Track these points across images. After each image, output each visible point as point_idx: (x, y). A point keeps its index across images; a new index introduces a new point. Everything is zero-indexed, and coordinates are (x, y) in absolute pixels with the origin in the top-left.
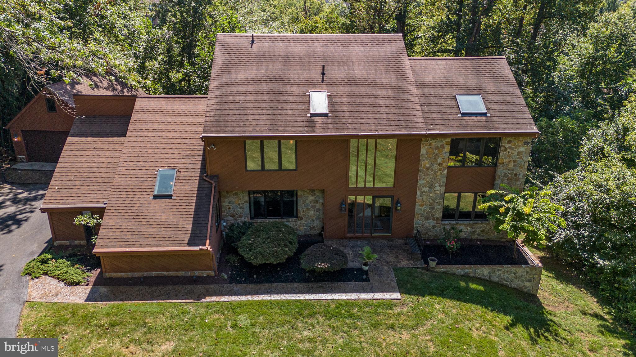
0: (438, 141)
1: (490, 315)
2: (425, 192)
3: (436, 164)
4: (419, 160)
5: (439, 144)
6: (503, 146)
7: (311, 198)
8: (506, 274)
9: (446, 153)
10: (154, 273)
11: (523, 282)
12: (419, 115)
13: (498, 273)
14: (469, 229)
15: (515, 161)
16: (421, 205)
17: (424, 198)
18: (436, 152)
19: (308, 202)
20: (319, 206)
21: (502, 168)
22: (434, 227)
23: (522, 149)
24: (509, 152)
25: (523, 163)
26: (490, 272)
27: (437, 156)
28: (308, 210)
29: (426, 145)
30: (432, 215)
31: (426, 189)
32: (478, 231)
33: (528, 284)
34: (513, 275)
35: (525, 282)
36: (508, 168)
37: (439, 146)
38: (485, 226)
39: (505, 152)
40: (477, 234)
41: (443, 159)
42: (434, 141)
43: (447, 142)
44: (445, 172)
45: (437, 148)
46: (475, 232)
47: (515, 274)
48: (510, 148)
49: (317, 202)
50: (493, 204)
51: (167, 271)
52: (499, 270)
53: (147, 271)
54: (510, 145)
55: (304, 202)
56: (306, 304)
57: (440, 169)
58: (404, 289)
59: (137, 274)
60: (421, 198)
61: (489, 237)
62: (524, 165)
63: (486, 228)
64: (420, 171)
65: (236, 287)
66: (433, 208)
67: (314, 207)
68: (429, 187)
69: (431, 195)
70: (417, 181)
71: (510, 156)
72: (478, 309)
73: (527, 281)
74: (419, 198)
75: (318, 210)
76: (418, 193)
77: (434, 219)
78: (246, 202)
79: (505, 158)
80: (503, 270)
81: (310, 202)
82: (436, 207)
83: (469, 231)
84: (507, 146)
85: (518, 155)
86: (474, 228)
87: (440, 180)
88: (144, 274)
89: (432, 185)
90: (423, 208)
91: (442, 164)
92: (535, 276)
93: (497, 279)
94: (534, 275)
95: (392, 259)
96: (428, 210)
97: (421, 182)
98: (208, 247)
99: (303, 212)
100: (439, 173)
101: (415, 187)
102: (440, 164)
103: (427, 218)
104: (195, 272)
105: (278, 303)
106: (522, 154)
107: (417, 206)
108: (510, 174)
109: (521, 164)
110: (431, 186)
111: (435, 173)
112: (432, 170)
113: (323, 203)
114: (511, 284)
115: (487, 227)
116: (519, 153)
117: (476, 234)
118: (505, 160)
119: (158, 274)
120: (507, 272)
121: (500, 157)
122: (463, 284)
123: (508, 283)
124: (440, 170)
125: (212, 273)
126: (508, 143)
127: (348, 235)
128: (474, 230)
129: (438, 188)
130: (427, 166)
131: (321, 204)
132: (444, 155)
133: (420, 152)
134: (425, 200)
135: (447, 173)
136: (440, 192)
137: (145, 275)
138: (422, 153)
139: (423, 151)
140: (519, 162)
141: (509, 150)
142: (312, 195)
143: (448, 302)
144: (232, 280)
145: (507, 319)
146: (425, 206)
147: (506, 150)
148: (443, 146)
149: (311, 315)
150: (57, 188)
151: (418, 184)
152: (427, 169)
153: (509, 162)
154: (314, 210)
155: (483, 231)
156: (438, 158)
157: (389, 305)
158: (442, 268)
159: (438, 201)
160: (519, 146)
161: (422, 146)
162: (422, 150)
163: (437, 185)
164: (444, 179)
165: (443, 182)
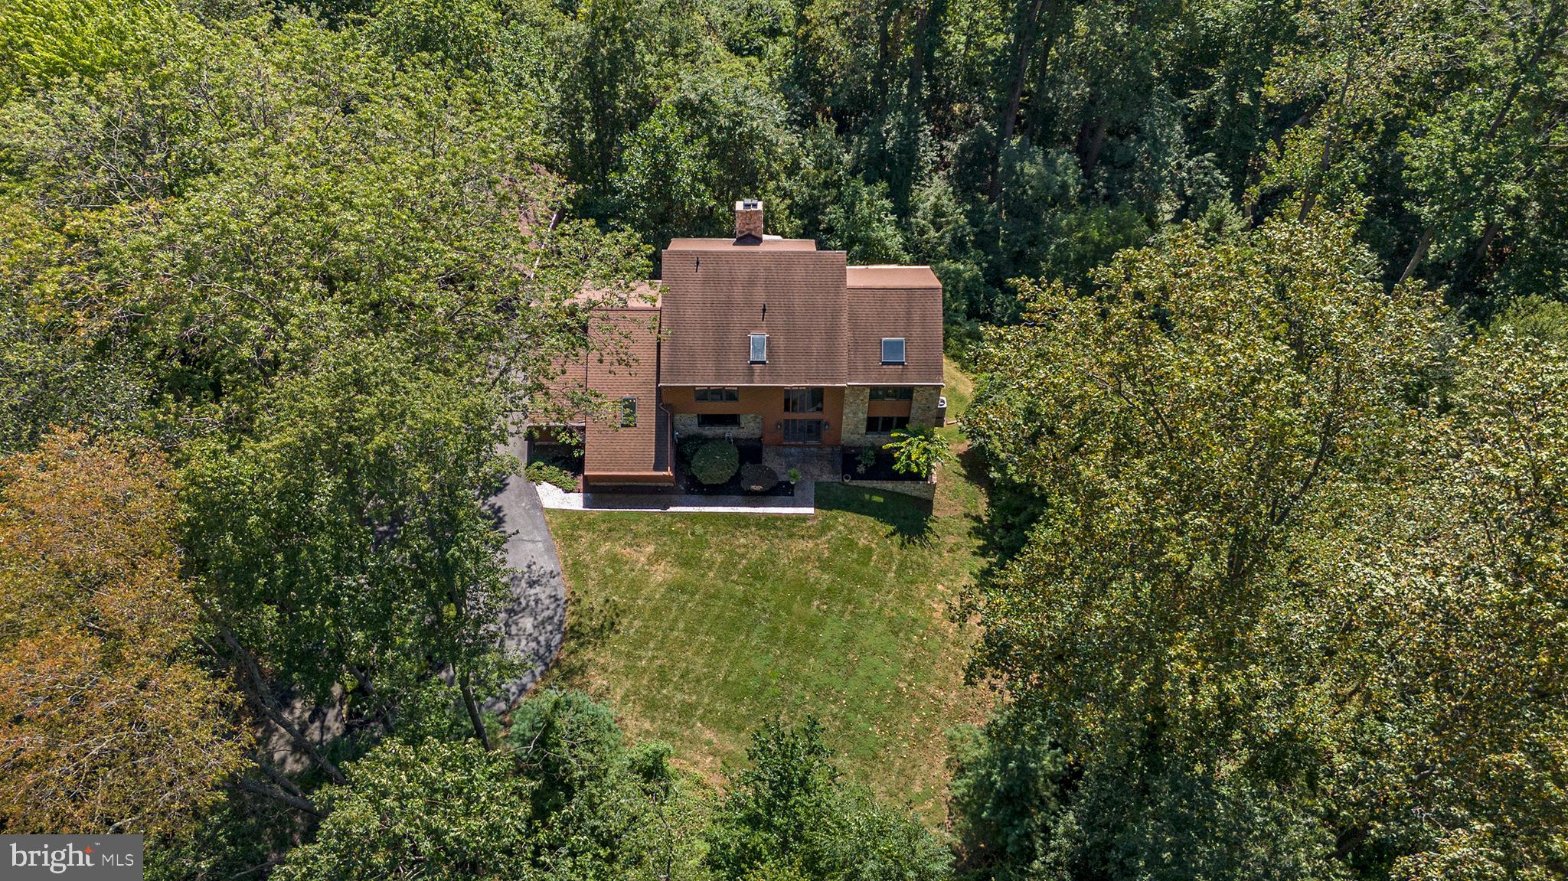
1: (879, 526)
8: (906, 488)
9: (866, 401)
11: (921, 493)
12: (845, 364)
13: (900, 487)
20: (758, 420)
22: (859, 439)
23: (933, 392)
24: (921, 393)
26: (892, 487)
28: (749, 422)
29: (849, 395)
31: (851, 415)
42: (856, 392)
43: (867, 392)
47: (913, 487)
51: (637, 482)
52: (901, 485)
53: (622, 482)
55: (746, 417)
56: (744, 516)
58: (818, 505)
59: (614, 484)
65: (693, 498)
66: (857, 427)
67: (754, 420)
72: (870, 521)
76: (844, 418)
80: (904, 485)
82: (860, 426)
85: (929, 395)
88: (619, 484)
93: (900, 490)
95: (816, 472)
98: (669, 473)
99: (745, 424)
101: (841, 414)
104: (659, 483)
105: (723, 514)
107: (844, 426)
108: (923, 406)
114: (911, 494)
116: (931, 394)
119: (630, 484)
120: (908, 486)
122: (867, 497)
123: (909, 493)
125: (672, 484)
127: (784, 443)
131: (761, 419)
132: (864, 403)
133: (844, 401)
143: (850, 515)
144: (688, 492)
145: (891, 528)
148: (863, 396)
149: (746, 527)
151: (844, 412)
153: (922, 399)
154: (755, 423)
157: (804, 518)
158: (854, 483)
160: (930, 390)
161: (846, 389)
163: (860, 412)
164: (867, 409)
165: (865, 411)
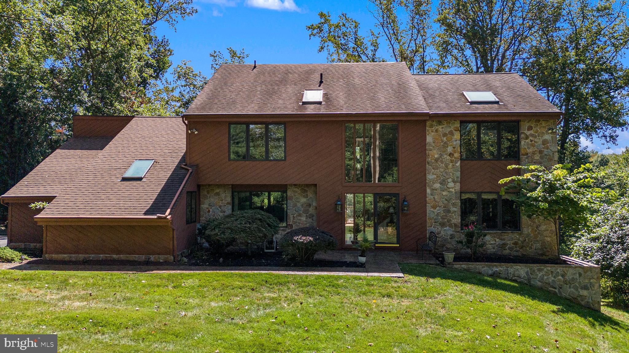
0: (446, 127)
2: (436, 190)
3: (446, 154)
4: (425, 150)
5: (447, 130)
6: (523, 133)
7: (303, 200)
8: (550, 276)
9: (456, 141)
11: (577, 290)
12: (422, 103)
13: (540, 274)
14: (497, 240)
15: (541, 152)
16: (434, 207)
17: (436, 197)
18: (445, 139)
19: (299, 205)
20: (311, 210)
21: (526, 160)
22: (452, 237)
23: (547, 137)
24: (531, 141)
25: (551, 154)
26: (528, 271)
27: (445, 145)
28: (300, 215)
29: (432, 132)
30: (449, 221)
31: (437, 186)
32: (510, 243)
33: (585, 293)
34: (560, 277)
35: (580, 290)
36: (534, 161)
37: (447, 132)
38: (518, 237)
39: (527, 141)
40: (509, 248)
41: (454, 148)
42: (441, 127)
43: (456, 127)
44: (458, 164)
45: (445, 135)
46: (505, 245)
47: (563, 276)
48: (532, 135)
49: (310, 205)
50: (517, 178)
52: (540, 270)
54: (532, 132)
55: (295, 205)
58: (408, 273)
60: (432, 197)
61: (525, 253)
62: (553, 157)
63: (519, 240)
64: (428, 163)
65: (195, 267)
66: (449, 211)
67: (306, 211)
68: (441, 183)
69: (444, 193)
70: (425, 175)
71: (533, 146)
73: (582, 288)
74: (429, 198)
75: (311, 216)
76: (428, 191)
77: (450, 226)
78: (228, 203)
79: (529, 148)
80: (545, 270)
81: (302, 206)
82: (453, 209)
83: (497, 243)
84: (528, 133)
85: (544, 144)
86: (504, 240)
87: (453, 174)
89: (444, 180)
90: (436, 211)
91: (453, 155)
92: (592, 281)
93: (540, 283)
94: (590, 279)
95: (398, 259)
96: (443, 214)
97: (430, 177)
98: (167, 215)
99: (294, 217)
100: (450, 166)
101: (423, 183)
102: (451, 155)
103: (443, 225)
106: (548, 143)
107: (429, 209)
109: (550, 155)
110: (443, 182)
111: (447, 166)
112: (442, 162)
113: (316, 208)
114: (560, 293)
115: (521, 239)
116: (545, 142)
117: (507, 248)
118: (528, 150)
120: (552, 272)
121: (522, 147)
123: (557, 291)
124: (452, 161)
126: (528, 130)
128: (503, 242)
129: (451, 185)
130: (436, 156)
131: (314, 208)
132: (455, 143)
133: (426, 140)
134: (438, 200)
135: (461, 166)
136: (455, 190)
138: (428, 140)
139: (429, 139)
140: (546, 153)
141: (531, 138)
142: (304, 197)
146: (438, 208)
147: (527, 138)
148: (451, 133)
150: (26, 183)
151: (427, 179)
152: (437, 160)
153: (534, 153)
154: (307, 216)
155: (516, 244)
156: (448, 147)
159: (454, 202)
160: (543, 133)
161: (427, 133)
162: (427, 136)
163: (450, 180)
164: (458, 174)
165: (457, 178)
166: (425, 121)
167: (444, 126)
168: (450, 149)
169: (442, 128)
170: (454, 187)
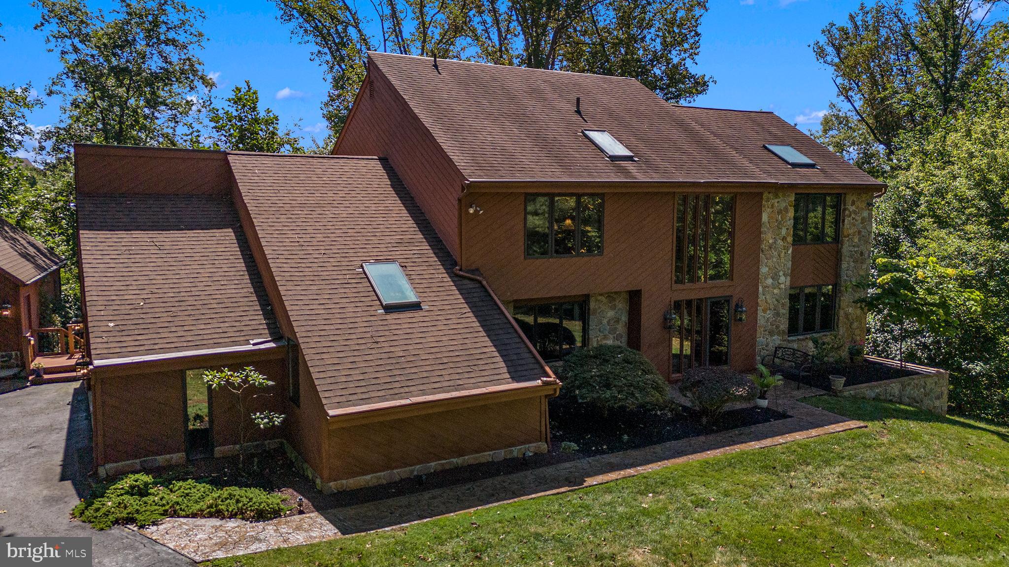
2: (768, 287)
3: (780, 238)
4: (760, 233)
5: (783, 205)
6: (847, 209)
7: (611, 314)
10: (433, 464)
15: (859, 233)
16: (765, 310)
17: (767, 297)
18: (779, 217)
19: (605, 321)
20: (622, 328)
21: (848, 243)
23: (865, 214)
24: (853, 219)
25: (867, 235)
27: (780, 225)
28: (605, 337)
30: (777, 327)
31: (770, 281)
36: (854, 244)
37: (782, 208)
39: (850, 219)
41: (788, 229)
42: (776, 200)
44: (790, 251)
45: (780, 212)
48: (855, 212)
49: (618, 321)
51: (461, 454)
53: (420, 462)
54: (854, 207)
55: (600, 322)
57: (784, 246)
59: (399, 473)
60: (764, 297)
62: (869, 238)
64: (762, 251)
66: (778, 315)
67: (613, 331)
68: (773, 278)
69: (775, 291)
70: (759, 268)
71: (854, 225)
74: (761, 298)
75: (620, 337)
76: (760, 289)
77: (779, 333)
79: (851, 228)
81: (608, 322)
82: (782, 311)
84: (852, 209)
85: (862, 223)
87: (785, 265)
88: (412, 471)
89: (776, 274)
90: (766, 315)
91: (786, 239)
96: (772, 319)
97: (764, 270)
100: (783, 254)
101: (756, 279)
102: (784, 239)
103: (772, 333)
104: (513, 448)
106: (865, 221)
107: (760, 313)
108: (855, 252)
110: (775, 277)
111: (779, 254)
112: (775, 249)
116: (863, 220)
118: (849, 231)
119: (443, 465)
121: (845, 227)
124: (785, 248)
125: (544, 447)
126: (852, 205)
127: (674, 376)
129: (782, 279)
130: (770, 242)
131: (625, 325)
134: (769, 301)
135: (792, 252)
136: (785, 285)
137: (415, 473)
138: (763, 220)
139: (765, 217)
140: (863, 234)
141: (853, 216)
142: (611, 308)
144: (587, 453)
146: (768, 312)
147: (850, 215)
150: (112, 325)
152: (770, 247)
153: (854, 234)
154: (614, 337)
156: (782, 228)
158: (850, 391)
159: (783, 301)
160: (863, 209)
161: (763, 209)
162: (763, 214)
163: (781, 273)
164: (789, 264)
165: (788, 269)
166: (761, 194)
167: (779, 200)
168: (784, 232)
169: (778, 202)
170: (785, 281)
